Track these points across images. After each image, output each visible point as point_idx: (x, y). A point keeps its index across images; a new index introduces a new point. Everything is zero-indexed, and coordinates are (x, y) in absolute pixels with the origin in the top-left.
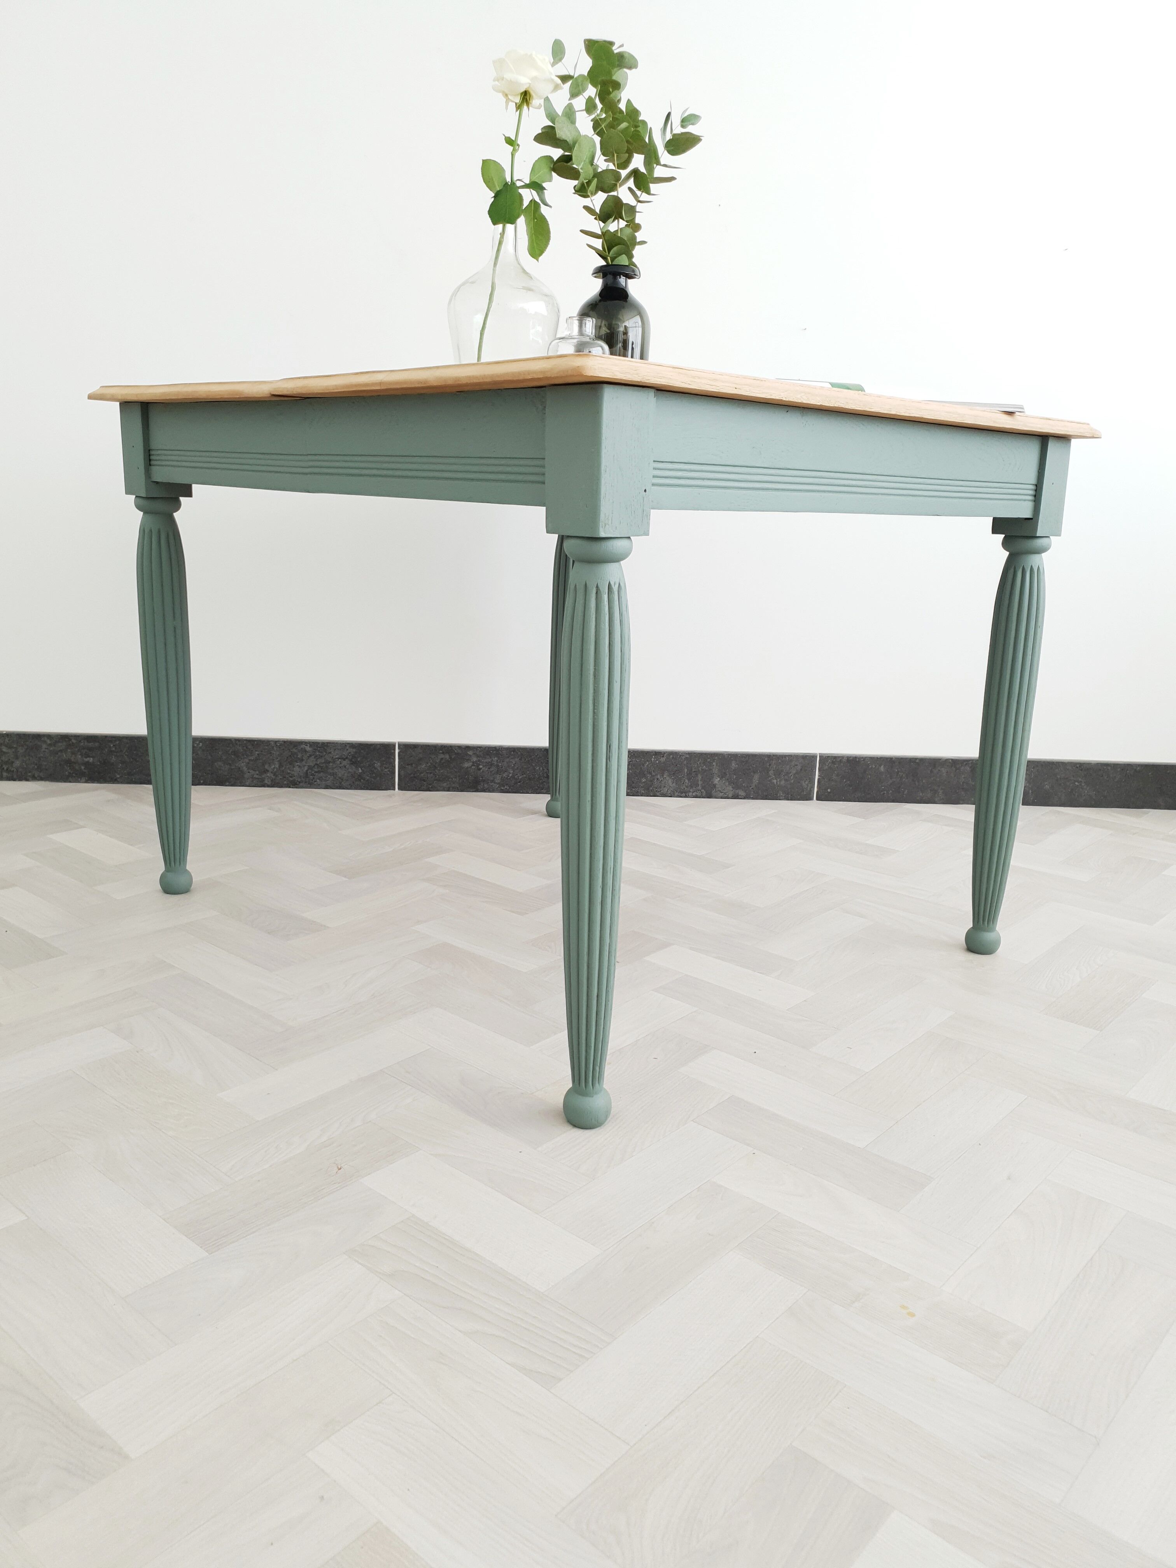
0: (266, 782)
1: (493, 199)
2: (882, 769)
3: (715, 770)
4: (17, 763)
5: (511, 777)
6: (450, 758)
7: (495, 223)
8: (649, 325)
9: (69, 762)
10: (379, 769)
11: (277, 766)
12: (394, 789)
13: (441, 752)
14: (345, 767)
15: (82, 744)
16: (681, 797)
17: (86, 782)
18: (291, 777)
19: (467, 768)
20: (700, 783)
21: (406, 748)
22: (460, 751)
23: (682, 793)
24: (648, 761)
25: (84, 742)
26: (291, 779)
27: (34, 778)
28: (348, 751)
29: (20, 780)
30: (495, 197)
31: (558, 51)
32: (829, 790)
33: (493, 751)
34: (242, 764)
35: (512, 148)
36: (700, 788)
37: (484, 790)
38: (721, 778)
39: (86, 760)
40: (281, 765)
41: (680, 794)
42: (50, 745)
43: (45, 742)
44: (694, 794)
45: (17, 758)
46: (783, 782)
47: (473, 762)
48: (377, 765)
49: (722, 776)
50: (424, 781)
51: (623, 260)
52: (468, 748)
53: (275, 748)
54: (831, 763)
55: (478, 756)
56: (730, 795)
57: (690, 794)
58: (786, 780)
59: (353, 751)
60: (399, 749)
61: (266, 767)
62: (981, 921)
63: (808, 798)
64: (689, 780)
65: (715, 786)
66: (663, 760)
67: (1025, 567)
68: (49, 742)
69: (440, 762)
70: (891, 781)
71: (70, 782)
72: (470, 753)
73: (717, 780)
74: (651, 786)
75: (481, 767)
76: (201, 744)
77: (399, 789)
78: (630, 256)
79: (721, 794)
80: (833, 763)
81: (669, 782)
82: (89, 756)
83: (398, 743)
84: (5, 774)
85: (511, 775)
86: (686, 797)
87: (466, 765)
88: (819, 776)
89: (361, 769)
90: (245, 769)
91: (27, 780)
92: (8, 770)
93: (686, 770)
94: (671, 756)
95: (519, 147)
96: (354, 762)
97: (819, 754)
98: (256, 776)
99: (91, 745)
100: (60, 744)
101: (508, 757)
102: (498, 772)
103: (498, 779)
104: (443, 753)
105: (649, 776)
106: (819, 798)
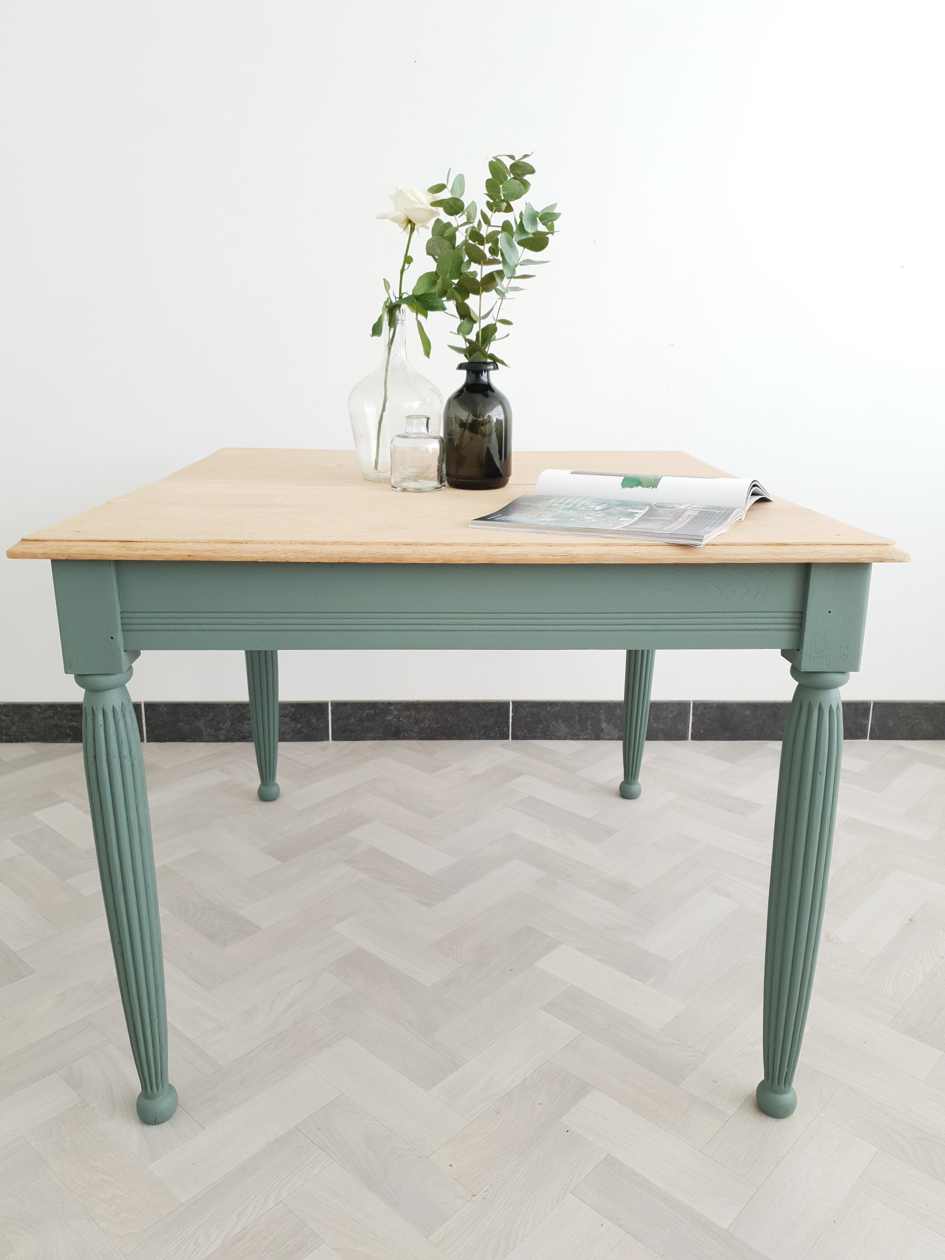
0: (221, 737)
2: (747, 712)
3: (603, 717)
4: (14, 729)
5: (427, 726)
6: (375, 712)
8: (510, 411)
9: (56, 726)
10: (315, 724)
11: (230, 724)
12: (328, 740)
13: (367, 707)
14: (287, 723)
15: (67, 711)
16: (574, 740)
17: (72, 742)
18: (242, 733)
19: (390, 720)
20: (590, 727)
21: (338, 706)
22: (383, 707)
23: (575, 736)
24: (544, 710)
25: (68, 710)
26: (242, 734)
27: (28, 740)
28: (289, 710)
29: (17, 741)
32: (702, 731)
33: (411, 705)
34: (200, 724)
36: (589, 731)
37: (405, 738)
38: (608, 723)
39: (71, 724)
40: (232, 724)
41: (572, 737)
42: (40, 713)
43: (36, 711)
44: (585, 737)
45: (13, 724)
46: (661, 726)
47: (395, 715)
48: (314, 720)
49: (609, 721)
50: (353, 732)
52: (390, 704)
53: (227, 710)
54: (703, 708)
55: (398, 711)
56: (616, 737)
57: (582, 737)
58: (664, 724)
59: (293, 710)
60: (331, 706)
61: (221, 725)
63: (683, 737)
64: (580, 724)
65: (602, 730)
66: (557, 709)
68: (39, 710)
69: (367, 716)
70: (755, 723)
71: (58, 742)
72: (392, 708)
73: (604, 725)
74: (547, 731)
75: (401, 719)
76: (165, 709)
77: (333, 740)
79: (608, 737)
80: (705, 708)
81: (562, 727)
82: (72, 721)
83: (331, 702)
84: (4, 737)
85: (427, 725)
86: (578, 739)
87: (389, 718)
88: (693, 720)
89: (301, 725)
90: (203, 727)
91: (22, 742)
92: (6, 735)
93: (577, 717)
94: (564, 706)
96: (294, 719)
97: (693, 701)
98: (212, 733)
99: (73, 711)
100: (48, 712)
101: (424, 710)
102: (416, 723)
103: (416, 728)
104: (369, 709)
105: (545, 723)
106: (693, 738)
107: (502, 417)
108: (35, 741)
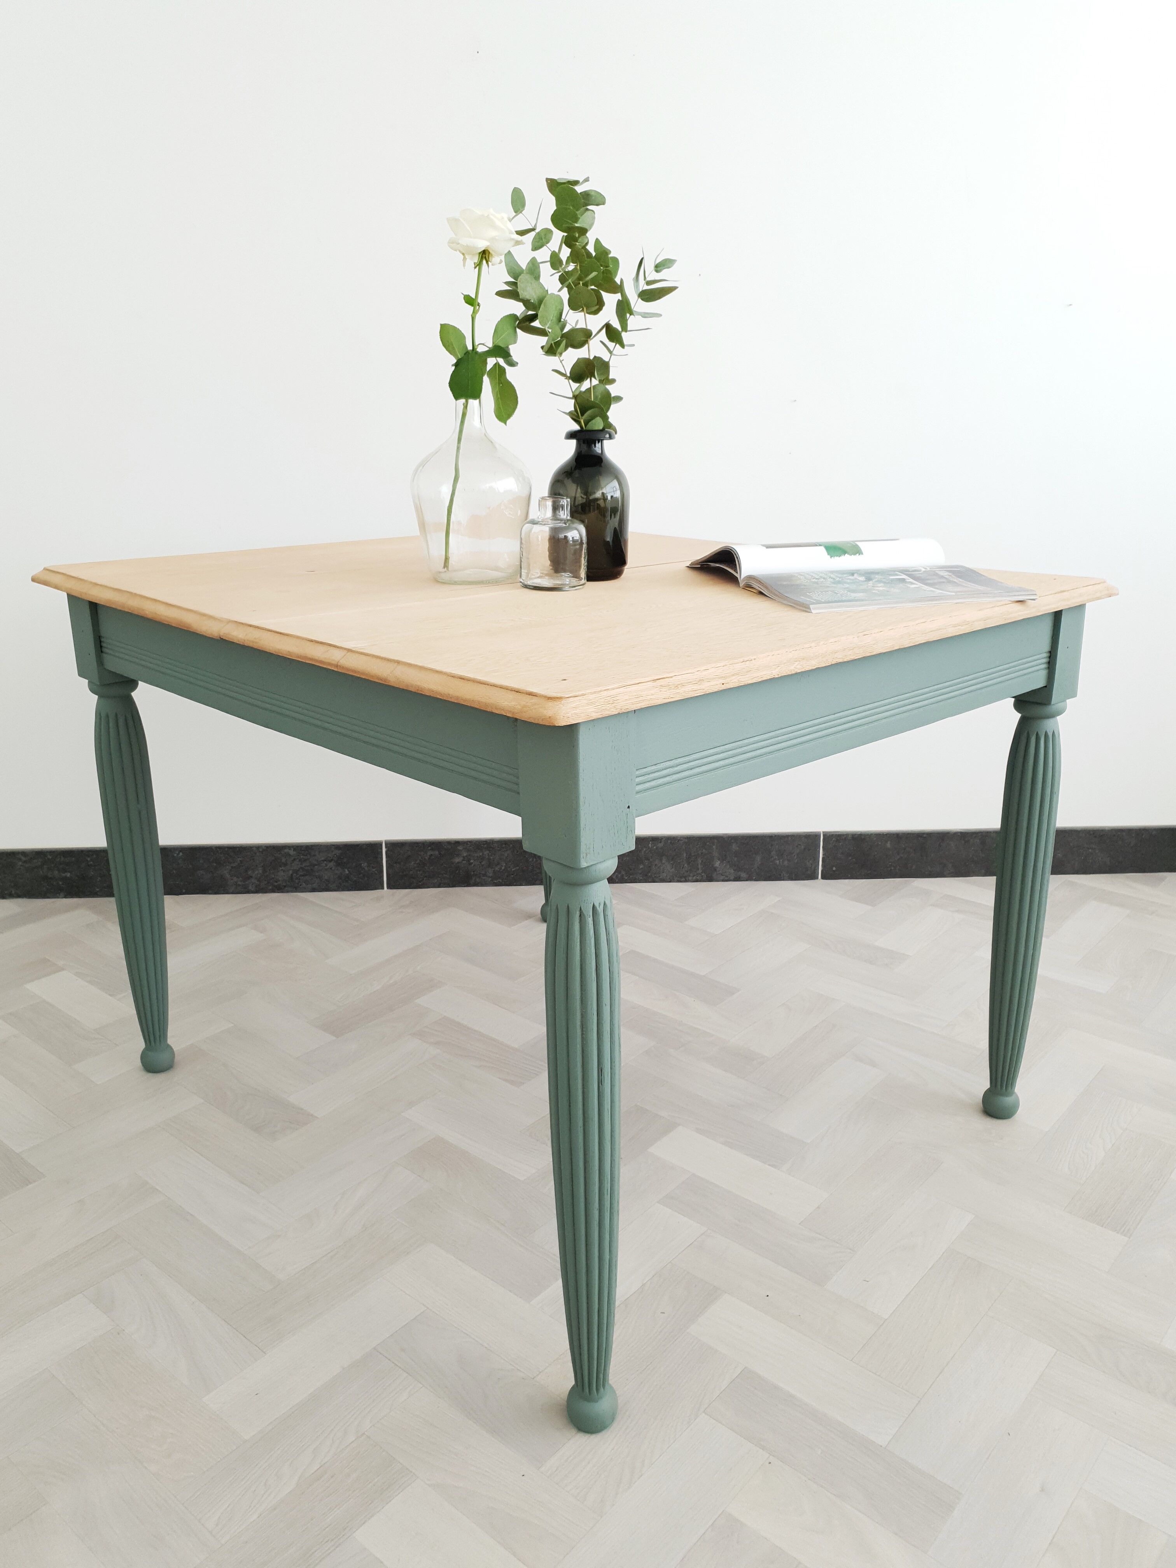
0: (250, 888)
1: (454, 367)
2: (888, 845)
3: (716, 854)
5: (504, 870)
6: (440, 854)
7: (457, 397)
8: (627, 486)
9: (45, 878)
10: (366, 868)
11: (261, 872)
12: (383, 888)
13: (430, 848)
14: (331, 869)
16: (681, 882)
17: (65, 897)
18: (277, 882)
19: (458, 863)
20: (700, 866)
21: (395, 847)
22: (449, 847)
23: (681, 877)
24: (644, 847)
25: (60, 858)
26: (276, 884)
27: (11, 896)
28: (334, 853)
30: (456, 365)
31: (518, 201)
32: (834, 869)
33: (484, 844)
34: (225, 872)
35: (473, 308)
36: (700, 871)
37: (476, 884)
38: (722, 861)
39: (64, 875)
40: (264, 871)
41: (679, 879)
42: (25, 862)
43: (20, 859)
44: (694, 878)
46: (786, 863)
47: (464, 857)
48: (364, 865)
49: (723, 859)
50: (413, 878)
51: (598, 424)
52: (457, 843)
53: (258, 854)
54: (835, 840)
55: (468, 851)
56: (732, 878)
57: (690, 878)
58: (789, 860)
59: (338, 852)
60: (386, 848)
61: (250, 872)
62: (999, 1087)
63: (812, 876)
64: (689, 863)
65: (715, 870)
66: (660, 845)
67: (1039, 733)
68: (23, 859)
69: (429, 858)
70: (898, 857)
71: (48, 898)
72: (460, 848)
73: (717, 864)
74: (649, 872)
75: (472, 861)
76: (181, 854)
77: (388, 888)
78: (605, 418)
79: (722, 878)
80: (837, 841)
81: (668, 867)
82: (65, 871)
83: (385, 841)
85: (503, 868)
86: (686, 881)
87: (457, 860)
88: (823, 855)
89: (348, 870)
90: (228, 876)
93: (685, 855)
94: (669, 841)
95: (479, 308)
96: (340, 863)
97: (823, 832)
98: (239, 883)
100: (35, 861)
101: (500, 850)
102: (490, 865)
103: (490, 872)
104: (432, 849)
105: (646, 862)
106: (824, 877)
107: (618, 494)
108: (19, 896)
